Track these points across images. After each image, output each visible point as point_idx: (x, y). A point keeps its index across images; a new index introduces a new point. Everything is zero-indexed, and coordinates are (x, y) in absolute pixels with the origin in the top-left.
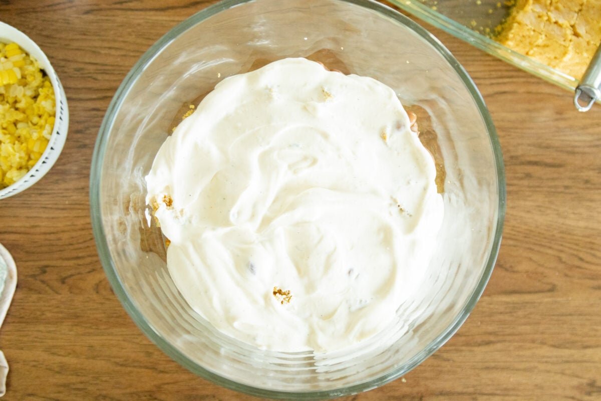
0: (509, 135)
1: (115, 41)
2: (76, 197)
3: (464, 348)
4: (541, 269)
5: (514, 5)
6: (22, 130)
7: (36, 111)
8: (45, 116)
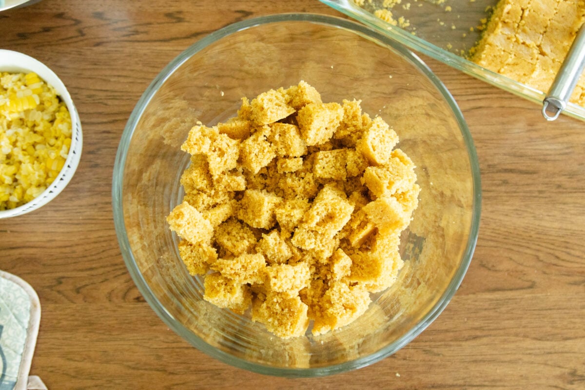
0: (486, 146)
1: (123, 70)
2: (89, 212)
3: (452, 343)
4: (520, 268)
5: (486, 29)
6: (41, 151)
7: (53, 134)
8: (62, 138)
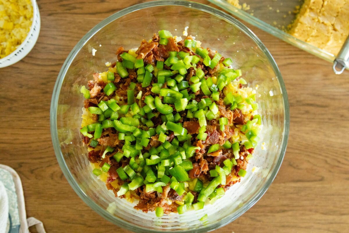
0: (296, 88)
1: (66, 32)
2: (41, 122)
5: (299, 13)
